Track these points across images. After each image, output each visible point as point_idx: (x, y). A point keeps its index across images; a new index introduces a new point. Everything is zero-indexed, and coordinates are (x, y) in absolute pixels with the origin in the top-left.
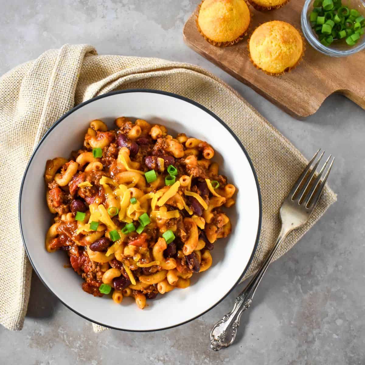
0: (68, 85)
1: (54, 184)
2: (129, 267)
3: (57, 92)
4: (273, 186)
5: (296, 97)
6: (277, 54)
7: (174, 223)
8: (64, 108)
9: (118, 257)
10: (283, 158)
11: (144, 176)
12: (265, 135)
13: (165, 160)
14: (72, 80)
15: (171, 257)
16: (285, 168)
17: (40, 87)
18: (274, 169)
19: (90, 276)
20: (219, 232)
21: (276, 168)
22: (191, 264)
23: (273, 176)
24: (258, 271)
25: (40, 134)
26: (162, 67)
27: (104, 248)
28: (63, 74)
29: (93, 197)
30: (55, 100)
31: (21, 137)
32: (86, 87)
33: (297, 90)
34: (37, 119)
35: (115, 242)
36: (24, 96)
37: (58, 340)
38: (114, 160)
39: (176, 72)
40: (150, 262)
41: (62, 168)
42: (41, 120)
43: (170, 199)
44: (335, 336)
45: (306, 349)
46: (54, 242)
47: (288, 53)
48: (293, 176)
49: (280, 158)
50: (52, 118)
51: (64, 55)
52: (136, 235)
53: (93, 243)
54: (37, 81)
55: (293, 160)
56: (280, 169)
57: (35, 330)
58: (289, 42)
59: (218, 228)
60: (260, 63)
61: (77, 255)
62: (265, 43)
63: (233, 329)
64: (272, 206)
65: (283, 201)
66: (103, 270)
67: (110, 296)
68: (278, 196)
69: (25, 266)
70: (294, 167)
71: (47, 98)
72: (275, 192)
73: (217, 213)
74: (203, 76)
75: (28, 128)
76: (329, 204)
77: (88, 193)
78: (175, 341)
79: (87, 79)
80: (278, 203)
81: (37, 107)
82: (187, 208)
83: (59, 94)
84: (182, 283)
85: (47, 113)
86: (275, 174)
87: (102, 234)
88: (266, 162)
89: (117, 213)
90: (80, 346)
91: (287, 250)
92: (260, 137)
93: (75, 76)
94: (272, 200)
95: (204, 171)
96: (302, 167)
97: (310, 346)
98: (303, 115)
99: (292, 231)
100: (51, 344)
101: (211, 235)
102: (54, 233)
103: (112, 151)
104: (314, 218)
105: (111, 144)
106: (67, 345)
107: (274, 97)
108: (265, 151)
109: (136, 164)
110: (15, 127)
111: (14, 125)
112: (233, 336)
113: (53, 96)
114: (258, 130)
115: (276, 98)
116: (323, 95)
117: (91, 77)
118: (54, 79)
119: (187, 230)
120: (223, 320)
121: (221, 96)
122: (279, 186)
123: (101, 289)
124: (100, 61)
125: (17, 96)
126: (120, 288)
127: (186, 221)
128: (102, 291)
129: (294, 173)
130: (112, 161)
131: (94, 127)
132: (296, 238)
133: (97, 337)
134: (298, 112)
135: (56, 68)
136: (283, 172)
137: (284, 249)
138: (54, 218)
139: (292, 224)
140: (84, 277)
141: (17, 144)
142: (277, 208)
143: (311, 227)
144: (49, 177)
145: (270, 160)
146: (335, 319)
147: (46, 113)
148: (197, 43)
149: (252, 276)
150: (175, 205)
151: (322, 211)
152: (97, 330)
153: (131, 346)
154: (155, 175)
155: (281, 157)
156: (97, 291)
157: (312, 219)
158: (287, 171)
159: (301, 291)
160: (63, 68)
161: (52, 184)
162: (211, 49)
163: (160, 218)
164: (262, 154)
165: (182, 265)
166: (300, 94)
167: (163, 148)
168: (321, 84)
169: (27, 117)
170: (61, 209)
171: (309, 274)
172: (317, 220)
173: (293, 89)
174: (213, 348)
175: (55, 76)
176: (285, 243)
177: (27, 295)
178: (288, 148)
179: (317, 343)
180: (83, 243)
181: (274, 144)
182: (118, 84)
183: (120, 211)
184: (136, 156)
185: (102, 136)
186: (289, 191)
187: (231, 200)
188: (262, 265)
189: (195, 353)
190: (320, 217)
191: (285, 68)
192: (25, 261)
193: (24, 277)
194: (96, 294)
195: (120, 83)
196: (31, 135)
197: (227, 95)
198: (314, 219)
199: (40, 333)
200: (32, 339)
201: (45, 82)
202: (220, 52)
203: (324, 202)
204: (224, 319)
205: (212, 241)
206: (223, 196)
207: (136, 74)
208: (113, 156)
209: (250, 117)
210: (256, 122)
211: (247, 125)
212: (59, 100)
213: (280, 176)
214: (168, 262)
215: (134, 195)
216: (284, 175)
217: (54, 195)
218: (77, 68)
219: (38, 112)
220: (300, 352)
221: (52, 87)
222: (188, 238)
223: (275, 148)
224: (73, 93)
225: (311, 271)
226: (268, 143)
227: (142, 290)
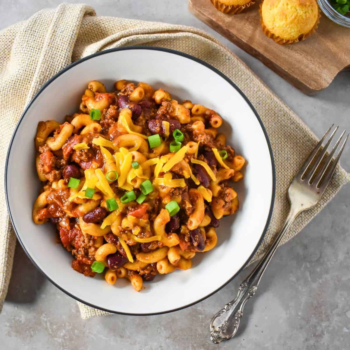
0: (65, 43)
1: (45, 148)
2: (126, 242)
3: (53, 49)
4: (282, 163)
5: (307, 69)
6: (293, 17)
7: (179, 193)
8: (60, 67)
9: (115, 230)
10: (292, 134)
11: (147, 140)
12: (273, 109)
13: (170, 124)
14: (70, 37)
15: (173, 232)
16: (295, 145)
17: (34, 44)
18: (283, 146)
19: (82, 252)
20: (226, 206)
21: (285, 144)
22: (196, 241)
23: (282, 153)
24: (264, 256)
25: (32, 93)
26: (168, 30)
27: (99, 218)
28: (60, 31)
29: (89, 162)
30: (50, 58)
31: (10, 99)
32: (84, 47)
33: (308, 62)
34: (29, 79)
35: (112, 212)
36: (16, 54)
37: (39, 328)
38: (114, 122)
39: (182, 35)
40: (150, 237)
41: (55, 131)
42: (34, 78)
43: (175, 166)
44: (345, 330)
45: (314, 344)
46: (43, 212)
47: (304, 17)
48: (302, 154)
49: (289, 134)
50: (46, 77)
51: (63, 12)
52: (136, 206)
53: (88, 213)
54: (32, 38)
55: (303, 137)
56: (289, 146)
57: (15, 316)
58: (305, 6)
59: (226, 202)
60: (273, 28)
61: (68, 228)
62: (280, 5)
63: (236, 319)
64: (279, 185)
65: (291, 180)
66: (97, 246)
67: (102, 276)
68: (286, 175)
69: (8, 240)
70: (304, 144)
71: (42, 55)
72: (283, 170)
73: (225, 186)
74: (210, 42)
75: (19, 88)
76: (342, 183)
77: (84, 156)
78: (171, 332)
79: (85, 41)
80: (286, 183)
81: (30, 66)
82: (193, 177)
83: (55, 52)
84: (184, 263)
85: (42, 72)
86: (283, 152)
87: (98, 204)
88: (274, 138)
89: (116, 177)
90: (65, 335)
91: (296, 233)
92: (268, 111)
93: (74, 34)
94: (280, 179)
95: (212, 139)
96: (313, 144)
97: (319, 340)
98: (315, 89)
99: (301, 213)
100: (32, 333)
101: (218, 210)
102: (44, 201)
103: (112, 113)
104: (325, 199)
105: (111, 106)
106: (50, 334)
107: (285, 68)
108: (273, 127)
109: (139, 128)
110: (5, 87)
111: (3, 84)
112: (235, 327)
113: (48, 53)
114: (267, 104)
115: (286, 69)
116: (336, 68)
117: (89, 39)
118: (51, 35)
119: (193, 202)
120: (224, 309)
121: (227, 67)
122: (288, 164)
123: (94, 267)
124: (101, 21)
125: (8, 56)
126: (115, 267)
127: (191, 192)
128: (94, 269)
129: (304, 151)
130: (112, 123)
131: (92, 88)
132: (305, 220)
133: (84, 326)
134: (310, 85)
135: (53, 24)
136: (292, 149)
137: (292, 232)
138: (43, 186)
139: (302, 205)
140: (74, 253)
141: (5, 108)
142: (285, 187)
143: (321, 209)
144: (40, 140)
145: (278, 136)
146: (345, 311)
147: (40, 71)
148: (204, 10)
149: (257, 261)
150: (181, 173)
151: (334, 192)
152: (85, 317)
153: (122, 337)
154: (160, 140)
155: (291, 133)
156: (88, 271)
157: (322, 200)
158: (297, 148)
159: (309, 279)
160: (60, 25)
161: (44, 147)
162: (219, 17)
163: (164, 186)
164: (270, 129)
165: (185, 242)
166: (311, 66)
167: (168, 112)
168: (334, 58)
169: (18, 76)
170: (53, 174)
171: (318, 260)
172: (328, 201)
173: (305, 61)
174: (213, 341)
175: (52, 33)
176: (294, 225)
177: (8, 274)
178: (298, 123)
179: (326, 337)
180: (75, 214)
181: (283, 119)
182: (120, 45)
183: (120, 177)
184: (138, 119)
185: (102, 97)
186: (298, 170)
187: (239, 173)
188: (269, 248)
189: (193, 346)
190: (331, 198)
191: (300, 34)
192: (9, 235)
193: (5, 253)
194: (87, 273)
195: (122, 43)
196: (22, 97)
197: (235, 65)
198: (325, 201)
199: (20, 319)
200: (11, 327)
201: (41, 39)
202: (228, 19)
203: (336, 182)
204: (226, 308)
205: (219, 217)
206: (231, 168)
207: (139, 35)
208: (113, 119)
209: (258, 89)
210: (265, 95)
211: (255, 98)
212: (55, 57)
213: (289, 154)
214: (170, 238)
215: (136, 159)
216: (293, 153)
217: (45, 159)
218: (75, 26)
219: (31, 71)
220: (308, 346)
221: (48, 44)
222: (193, 211)
223: (284, 123)
224: (71, 51)
225: (320, 257)
226: (276, 118)
227: (138, 271)
